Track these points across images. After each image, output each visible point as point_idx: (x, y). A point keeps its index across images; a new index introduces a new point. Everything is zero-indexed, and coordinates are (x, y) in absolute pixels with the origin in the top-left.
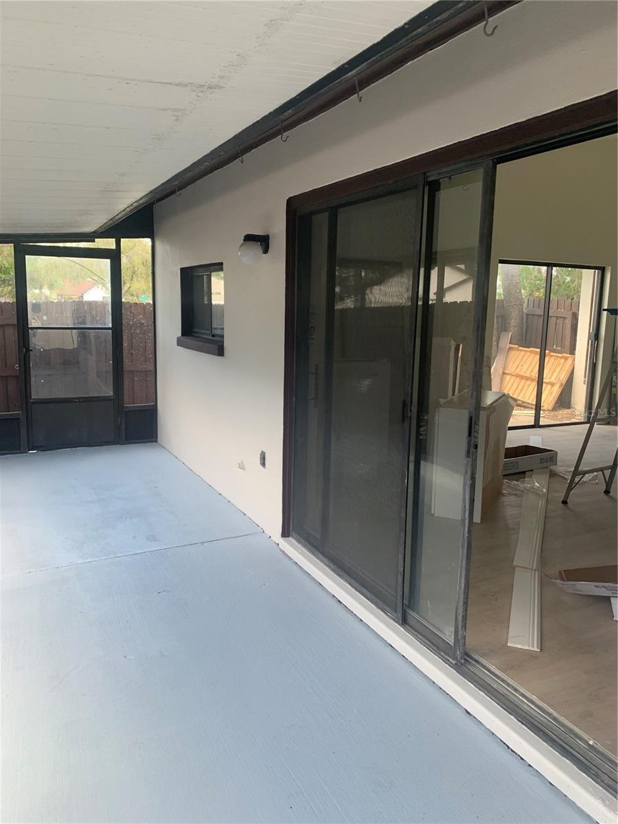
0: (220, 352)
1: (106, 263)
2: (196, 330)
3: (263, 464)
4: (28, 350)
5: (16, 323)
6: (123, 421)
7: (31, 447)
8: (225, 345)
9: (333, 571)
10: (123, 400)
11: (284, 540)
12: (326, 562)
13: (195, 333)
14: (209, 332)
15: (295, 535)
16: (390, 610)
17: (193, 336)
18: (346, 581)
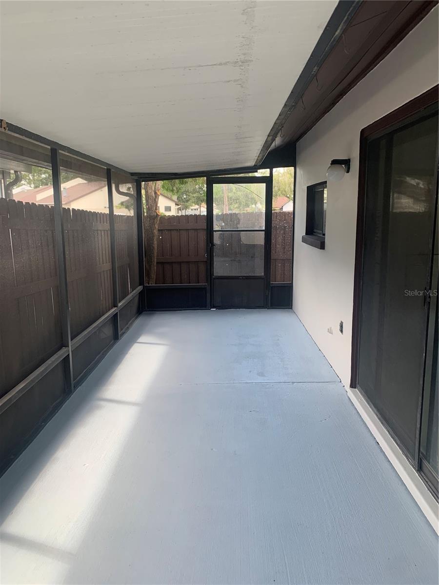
0: (322, 246)
1: (263, 186)
2: (315, 230)
3: (342, 331)
4: (213, 245)
5: (206, 228)
6: (270, 293)
7: (212, 306)
8: (326, 241)
9: (379, 419)
10: (270, 279)
11: (351, 390)
12: (376, 411)
13: (315, 233)
14: (321, 232)
15: (359, 387)
16: (411, 458)
17: (314, 235)
18: (386, 428)
